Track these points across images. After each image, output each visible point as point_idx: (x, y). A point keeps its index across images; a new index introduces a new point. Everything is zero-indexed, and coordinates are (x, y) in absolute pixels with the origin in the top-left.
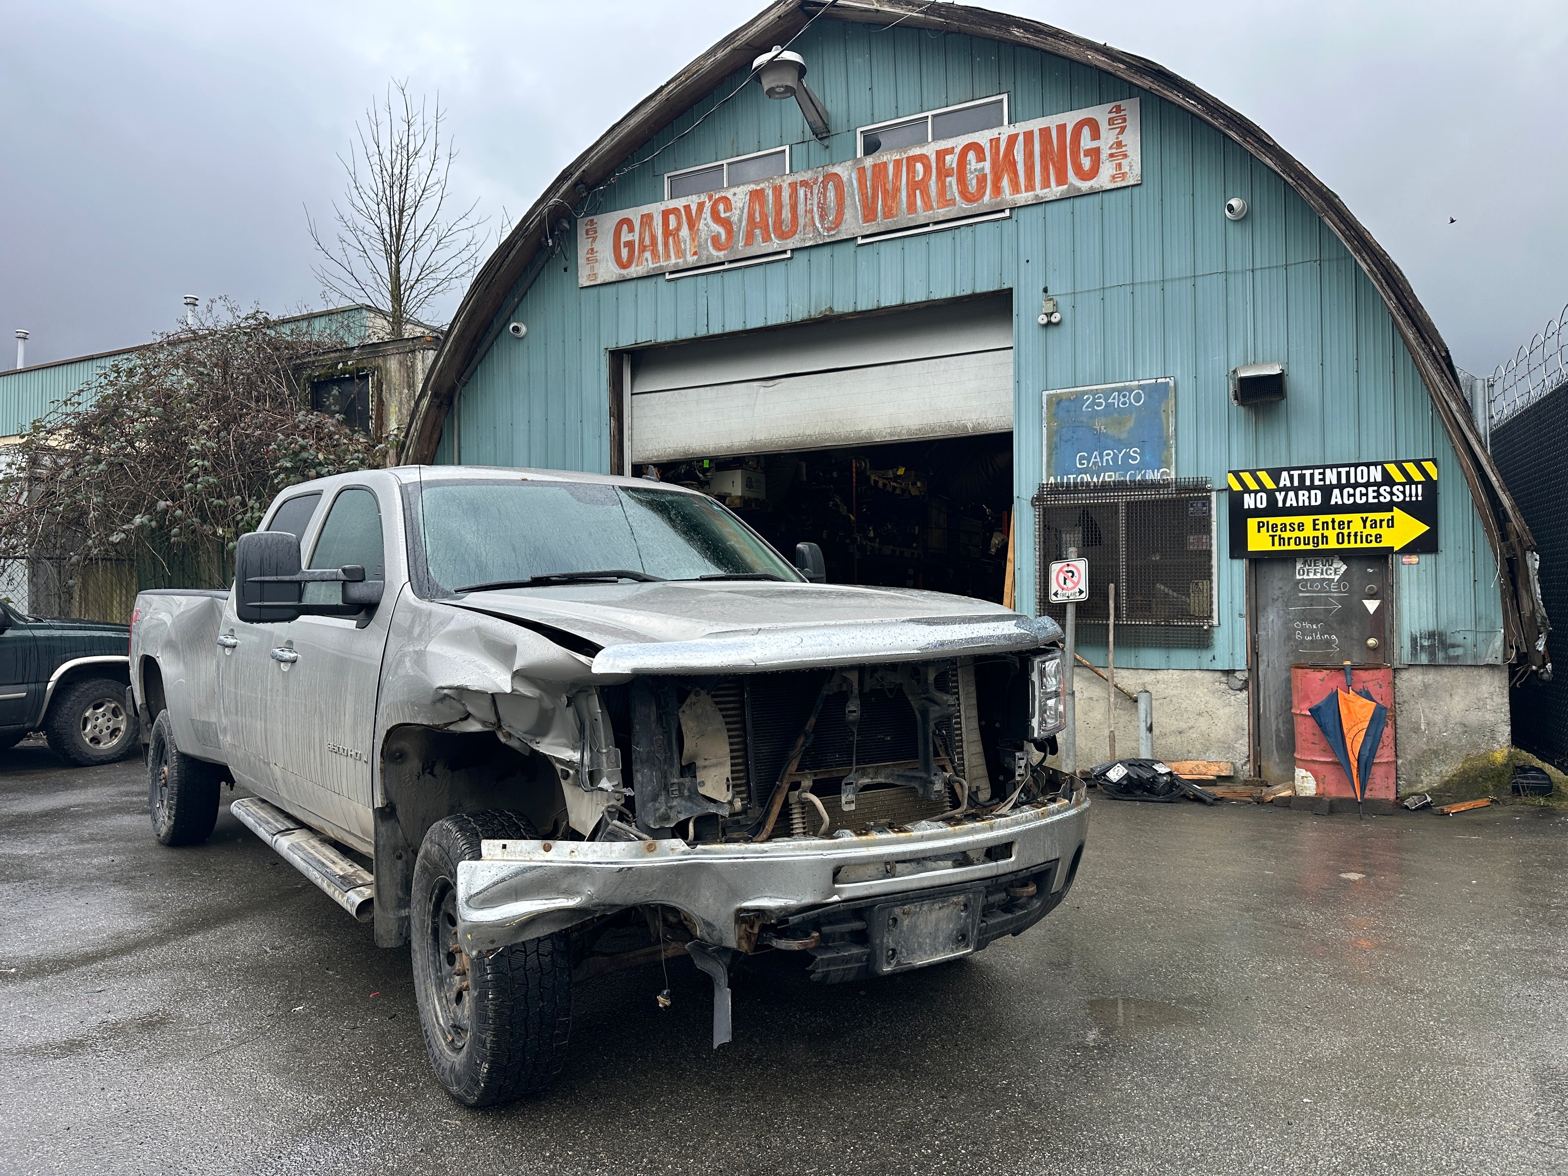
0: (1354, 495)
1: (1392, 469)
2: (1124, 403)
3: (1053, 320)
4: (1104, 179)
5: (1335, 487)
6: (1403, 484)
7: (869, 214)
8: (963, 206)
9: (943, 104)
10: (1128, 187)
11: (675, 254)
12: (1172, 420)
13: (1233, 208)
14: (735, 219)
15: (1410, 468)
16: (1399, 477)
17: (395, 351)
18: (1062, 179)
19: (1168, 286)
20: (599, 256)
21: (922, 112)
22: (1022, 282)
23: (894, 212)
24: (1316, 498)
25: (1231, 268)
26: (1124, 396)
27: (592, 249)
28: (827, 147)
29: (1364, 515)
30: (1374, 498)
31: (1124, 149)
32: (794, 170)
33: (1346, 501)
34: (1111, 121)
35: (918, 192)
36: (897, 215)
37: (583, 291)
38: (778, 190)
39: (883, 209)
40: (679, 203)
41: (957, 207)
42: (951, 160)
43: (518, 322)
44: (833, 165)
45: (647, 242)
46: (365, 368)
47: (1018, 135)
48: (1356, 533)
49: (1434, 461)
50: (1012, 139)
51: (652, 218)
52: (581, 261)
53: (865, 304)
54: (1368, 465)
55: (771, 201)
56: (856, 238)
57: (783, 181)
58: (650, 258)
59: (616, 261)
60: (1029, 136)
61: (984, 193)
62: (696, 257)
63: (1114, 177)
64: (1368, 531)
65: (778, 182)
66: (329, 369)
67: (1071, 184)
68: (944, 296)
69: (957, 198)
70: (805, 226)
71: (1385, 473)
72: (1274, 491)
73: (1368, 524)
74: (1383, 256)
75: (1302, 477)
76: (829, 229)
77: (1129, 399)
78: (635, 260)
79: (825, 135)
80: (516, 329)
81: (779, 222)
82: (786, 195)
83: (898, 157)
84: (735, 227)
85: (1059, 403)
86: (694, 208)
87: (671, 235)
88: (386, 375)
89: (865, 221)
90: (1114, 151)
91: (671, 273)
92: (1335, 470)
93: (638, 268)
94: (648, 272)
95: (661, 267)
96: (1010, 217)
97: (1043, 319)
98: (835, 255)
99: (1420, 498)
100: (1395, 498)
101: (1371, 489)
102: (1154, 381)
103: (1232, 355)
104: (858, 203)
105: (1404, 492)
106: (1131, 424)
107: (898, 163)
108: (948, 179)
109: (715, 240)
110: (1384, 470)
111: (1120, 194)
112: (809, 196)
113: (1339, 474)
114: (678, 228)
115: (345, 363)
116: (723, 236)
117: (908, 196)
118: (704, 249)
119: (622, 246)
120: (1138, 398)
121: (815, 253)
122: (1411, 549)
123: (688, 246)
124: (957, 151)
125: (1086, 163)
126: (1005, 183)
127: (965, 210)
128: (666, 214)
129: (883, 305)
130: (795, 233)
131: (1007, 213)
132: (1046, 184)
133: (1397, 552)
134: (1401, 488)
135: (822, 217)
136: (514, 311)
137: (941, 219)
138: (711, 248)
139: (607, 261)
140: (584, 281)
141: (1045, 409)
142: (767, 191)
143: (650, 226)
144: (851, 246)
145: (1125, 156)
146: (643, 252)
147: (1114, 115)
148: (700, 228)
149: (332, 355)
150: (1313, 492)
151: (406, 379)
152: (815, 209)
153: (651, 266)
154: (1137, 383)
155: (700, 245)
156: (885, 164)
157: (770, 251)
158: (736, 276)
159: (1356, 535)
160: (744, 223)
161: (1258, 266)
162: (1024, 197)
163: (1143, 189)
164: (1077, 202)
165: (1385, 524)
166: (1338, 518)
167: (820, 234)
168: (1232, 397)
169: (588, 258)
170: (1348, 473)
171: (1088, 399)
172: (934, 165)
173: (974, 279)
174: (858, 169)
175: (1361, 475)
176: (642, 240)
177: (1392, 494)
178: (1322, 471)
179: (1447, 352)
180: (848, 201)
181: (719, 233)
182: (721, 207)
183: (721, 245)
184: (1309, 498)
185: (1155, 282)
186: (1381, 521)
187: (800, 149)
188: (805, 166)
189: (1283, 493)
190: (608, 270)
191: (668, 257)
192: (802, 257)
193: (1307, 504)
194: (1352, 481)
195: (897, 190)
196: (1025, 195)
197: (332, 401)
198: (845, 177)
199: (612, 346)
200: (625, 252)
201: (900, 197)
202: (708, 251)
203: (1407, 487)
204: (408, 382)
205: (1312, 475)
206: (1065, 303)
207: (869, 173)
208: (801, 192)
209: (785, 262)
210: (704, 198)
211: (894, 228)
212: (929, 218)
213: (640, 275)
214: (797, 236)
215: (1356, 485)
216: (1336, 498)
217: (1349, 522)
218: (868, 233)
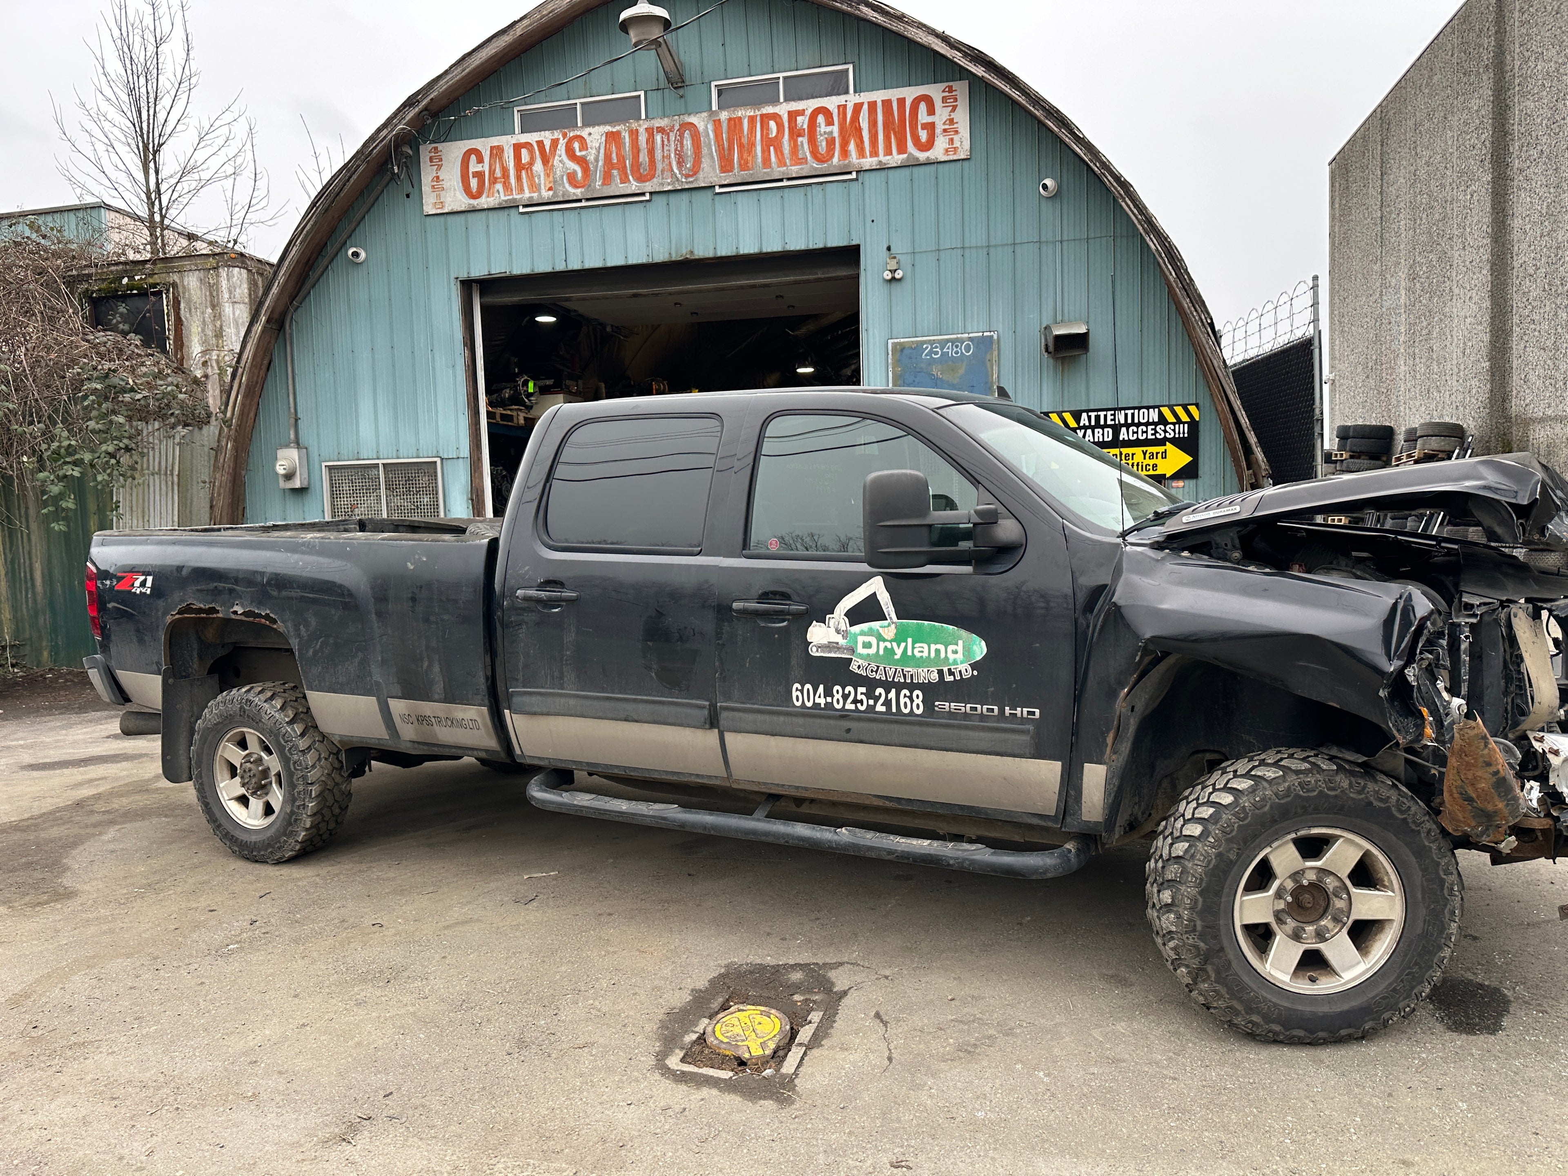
0: (1137, 433)
1: (1166, 411)
2: (957, 353)
3: (897, 276)
4: (938, 152)
5: (1123, 425)
6: (1174, 424)
7: (726, 165)
8: (815, 165)
9: (793, 67)
10: (959, 160)
11: (529, 189)
12: (995, 368)
13: (1047, 187)
14: (591, 158)
15: (1179, 410)
16: (1171, 418)
17: (193, 267)
18: (902, 149)
19: (992, 251)
20: (446, 185)
21: (773, 72)
22: (868, 240)
23: (750, 165)
24: (1108, 435)
25: (1043, 239)
26: (957, 347)
27: (438, 177)
28: (681, 97)
29: (1145, 449)
30: (1152, 434)
31: (955, 126)
32: (650, 116)
33: (1131, 438)
34: (944, 100)
35: (772, 148)
36: (753, 169)
37: (428, 219)
38: (634, 134)
39: (739, 161)
40: (532, 138)
41: (808, 165)
42: (802, 121)
43: (355, 247)
44: (689, 114)
45: (498, 173)
46: (158, 284)
47: (862, 104)
48: (1138, 464)
49: (1197, 405)
50: (858, 107)
51: (503, 150)
52: (426, 188)
53: (724, 251)
54: (1148, 408)
55: (627, 144)
56: (714, 186)
57: (640, 126)
58: (501, 190)
59: (465, 191)
60: (872, 105)
61: (833, 154)
62: (551, 193)
63: (947, 151)
64: (1147, 461)
65: (634, 125)
66: (111, 283)
67: (910, 154)
68: (798, 248)
69: (809, 158)
70: (663, 171)
71: (1161, 414)
72: (1077, 429)
73: (1147, 455)
74: (1166, 239)
75: (1098, 418)
76: (687, 176)
77: (961, 349)
78: (486, 191)
79: (680, 85)
80: (355, 254)
81: (636, 165)
82: (643, 138)
83: (752, 114)
84: (591, 166)
85: (902, 350)
86: (547, 144)
87: (523, 169)
88: (184, 293)
89: (722, 171)
90: (947, 127)
91: (525, 206)
92: (1123, 412)
93: (489, 199)
94: (500, 204)
95: (514, 200)
96: (857, 179)
97: (888, 275)
98: (693, 200)
99: (1186, 435)
100: (1168, 435)
101: (1150, 427)
102: (981, 334)
103: (1044, 313)
104: (715, 154)
105: (1174, 430)
106: (961, 371)
107: (752, 119)
108: (800, 139)
109: (572, 177)
110: (1160, 413)
111: (952, 165)
112: (666, 142)
113: (1126, 415)
114: (532, 163)
115: (131, 278)
116: (580, 174)
117: (763, 152)
118: (559, 185)
119: (471, 176)
120: (968, 348)
121: (673, 198)
122: (1177, 476)
123: (543, 181)
124: (808, 113)
125: (923, 135)
126: (852, 147)
127: (816, 169)
128: (517, 148)
129: (741, 252)
130: (653, 177)
131: (854, 174)
132: (888, 152)
133: (1168, 478)
134: (1172, 427)
135: (680, 164)
136: (351, 236)
137: (794, 176)
138: (567, 185)
139: (455, 190)
140: (429, 209)
141: (890, 356)
142: (623, 134)
143: (501, 159)
144: (709, 193)
145: (957, 132)
146: (494, 183)
147: (947, 94)
148: (555, 163)
149: (113, 268)
150: (1106, 430)
151: (208, 299)
152: (673, 155)
153: (503, 198)
154: (966, 335)
155: (555, 182)
156: (740, 119)
157: (629, 192)
158: (594, 214)
159: (1138, 465)
160: (601, 163)
161: (1065, 238)
162: (869, 162)
163: (972, 162)
164: (916, 170)
165: (1160, 455)
166: (1125, 451)
167: (678, 180)
168: (1043, 350)
169: (433, 186)
170: (1133, 414)
171: (927, 348)
172: (786, 125)
173: (825, 234)
174: (714, 121)
175: (1142, 416)
176: (492, 172)
177: (1165, 431)
178: (1113, 412)
179: (1211, 319)
180: (705, 151)
181: (575, 172)
182: (576, 145)
183: (576, 181)
184: (1103, 435)
185: (982, 247)
186: (1157, 453)
187: (655, 96)
188: (660, 113)
189: (1083, 431)
190: (456, 199)
191: (521, 190)
192: (660, 201)
193: (1101, 440)
194: (1136, 421)
195: (753, 144)
196: (870, 160)
197: (119, 319)
198: (701, 126)
199: (464, 276)
200: (474, 183)
201: (755, 151)
202: (564, 187)
203: (1177, 426)
204: (211, 302)
205: (1105, 416)
206: (905, 260)
207: (725, 126)
208: (658, 138)
209: (644, 204)
210: (557, 134)
211: (751, 180)
212: (784, 173)
213: (491, 205)
214: (655, 180)
215: (1139, 424)
216: (1123, 435)
217: (1133, 455)
218: (726, 183)
